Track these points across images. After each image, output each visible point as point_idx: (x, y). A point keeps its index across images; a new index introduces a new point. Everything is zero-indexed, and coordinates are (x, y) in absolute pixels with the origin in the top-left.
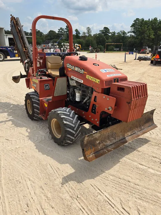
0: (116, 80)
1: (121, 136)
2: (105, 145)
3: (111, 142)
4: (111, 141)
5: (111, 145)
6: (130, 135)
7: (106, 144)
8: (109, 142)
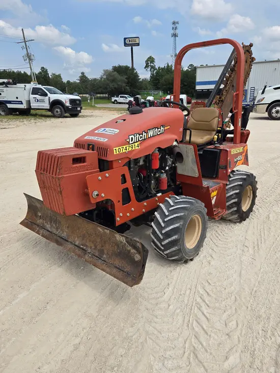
0: (91, 146)
1: (65, 233)
2: (43, 224)
3: (51, 228)
4: (52, 226)
5: (48, 231)
6: (77, 244)
7: (45, 224)
8: (49, 226)
